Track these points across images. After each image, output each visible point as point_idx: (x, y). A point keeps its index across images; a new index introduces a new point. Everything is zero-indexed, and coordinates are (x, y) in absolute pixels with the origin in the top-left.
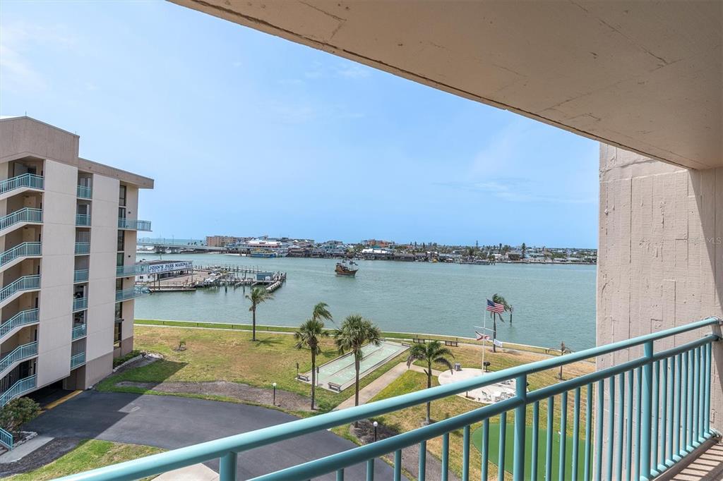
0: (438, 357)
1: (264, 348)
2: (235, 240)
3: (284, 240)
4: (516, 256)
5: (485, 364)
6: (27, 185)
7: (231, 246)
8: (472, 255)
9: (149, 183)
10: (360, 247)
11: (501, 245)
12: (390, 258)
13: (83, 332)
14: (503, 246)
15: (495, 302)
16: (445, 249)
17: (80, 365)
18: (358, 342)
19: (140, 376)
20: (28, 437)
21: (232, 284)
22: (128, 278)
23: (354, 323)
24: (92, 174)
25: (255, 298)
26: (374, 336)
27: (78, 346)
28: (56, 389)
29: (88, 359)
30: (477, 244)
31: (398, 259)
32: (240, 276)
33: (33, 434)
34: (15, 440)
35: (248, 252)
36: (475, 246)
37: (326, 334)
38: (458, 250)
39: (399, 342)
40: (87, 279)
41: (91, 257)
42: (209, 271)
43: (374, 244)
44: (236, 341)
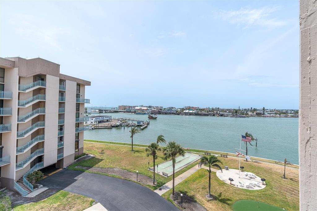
0: (215, 163)
1: (137, 154)
2: (130, 107)
3: (150, 107)
4: (260, 114)
5: (241, 167)
6: (39, 85)
7: (128, 110)
8: (236, 113)
9: (89, 83)
10: (183, 109)
11: (252, 108)
12: (197, 114)
13: (63, 145)
14: (253, 109)
15: (246, 137)
16: (223, 110)
17: (61, 158)
18: (174, 155)
19: (85, 164)
20: (39, 187)
21: (127, 126)
22: (81, 123)
23: (172, 145)
24: (65, 80)
25: (133, 132)
26: (181, 152)
27: (60, 151)
28: (53, 167)
29: (65, 156)
30: (239, 108)
31: (200, 115)
32: (130, 122)
33: (42, 186)
34: (34, 188)
35: (135, 112)
36: (238, 109)
37: (160, 150)
38: (230, 111)
39: (198, 154)
40: (64, 123)
41: (65, 114)
42: (118, 120)
43: (189, 108)
44: (125, 150)
